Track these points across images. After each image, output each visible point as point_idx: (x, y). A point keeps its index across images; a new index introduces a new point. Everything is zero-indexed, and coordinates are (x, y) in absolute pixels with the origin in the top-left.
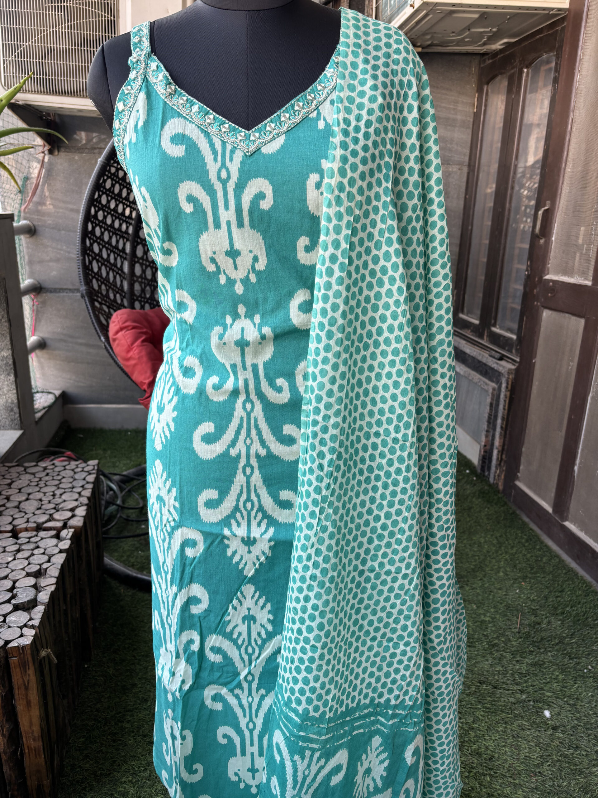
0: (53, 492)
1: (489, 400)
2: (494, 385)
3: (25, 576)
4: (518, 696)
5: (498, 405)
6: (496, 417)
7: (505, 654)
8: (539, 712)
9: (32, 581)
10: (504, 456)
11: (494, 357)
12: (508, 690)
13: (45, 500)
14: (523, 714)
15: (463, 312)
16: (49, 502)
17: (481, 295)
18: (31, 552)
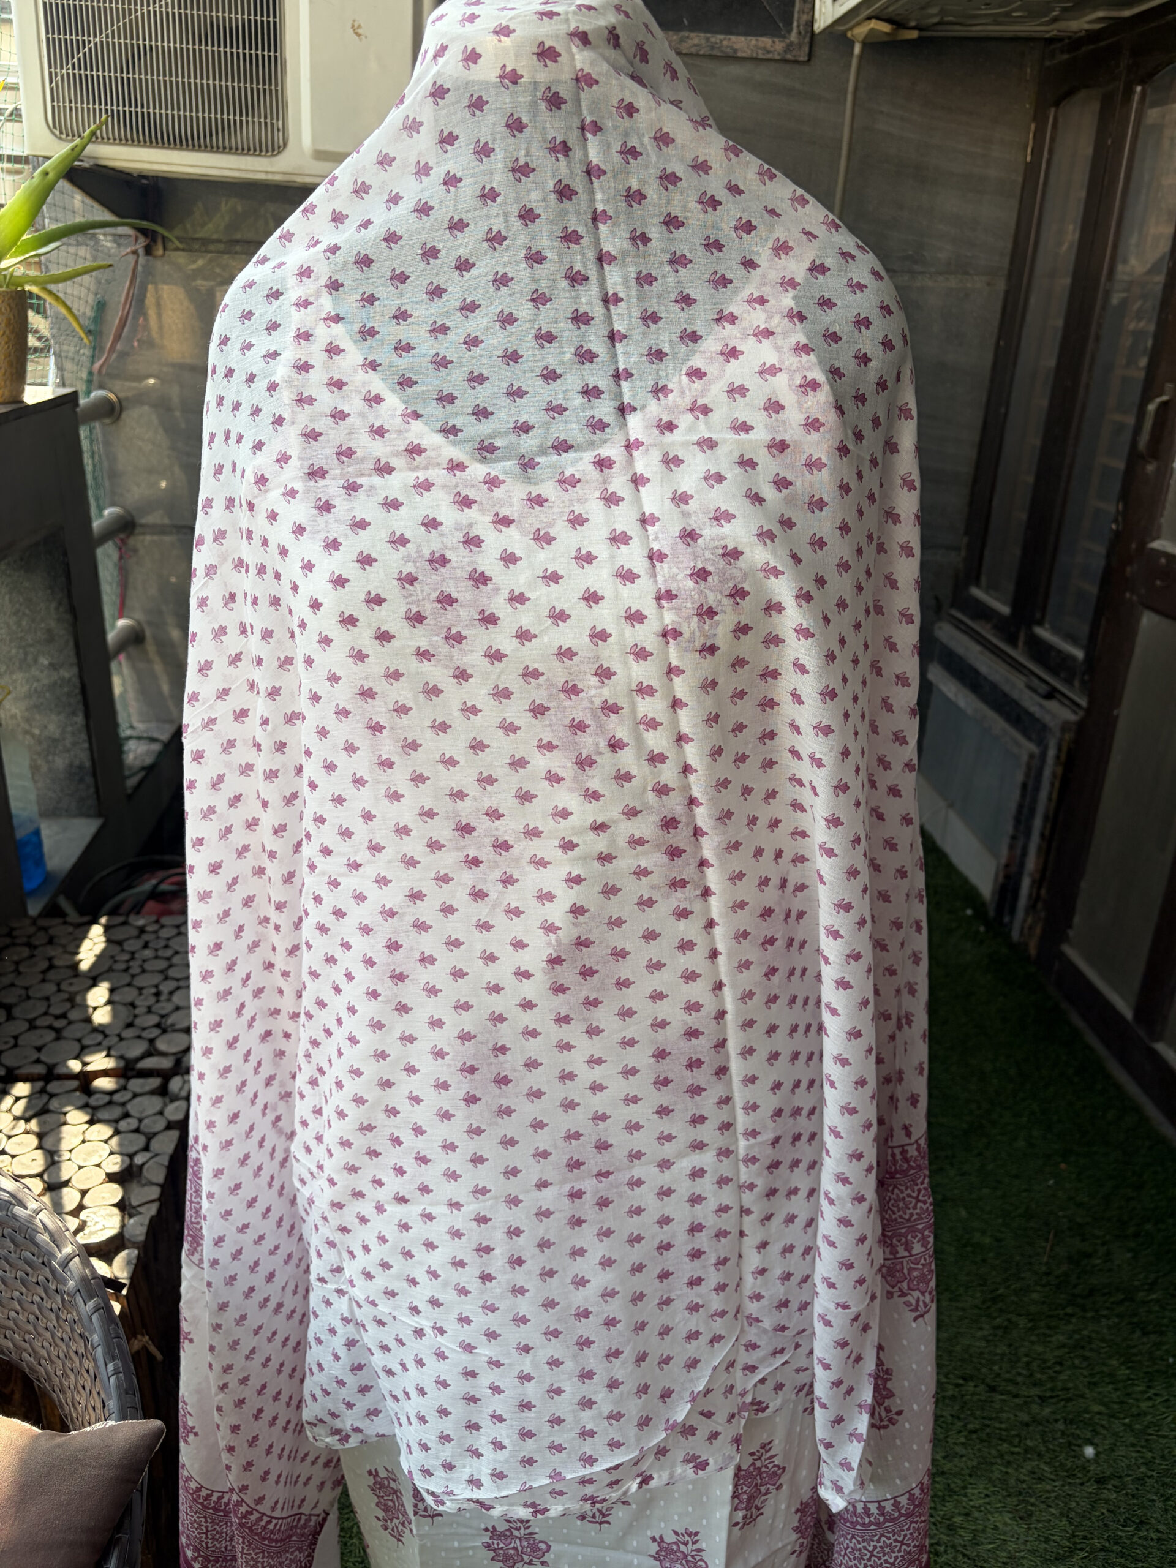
0: (156, 986)
1: (1020, 777)
2: (1032, 747)
3: (104, 1182)
4: (1035, 1408)
5: (1037, 789)
6: (1032, 811)
7: (1014, 1318)
8: (1073, 1447)
9: (116, 1192)
10: (1043, 892)
11: (1034, 690)
12: (1016, 1396)
13: (142, 1003)
14: (1042, 1448)
15: (978, 584)
16: (149, 1010)
17: (1018, 552)
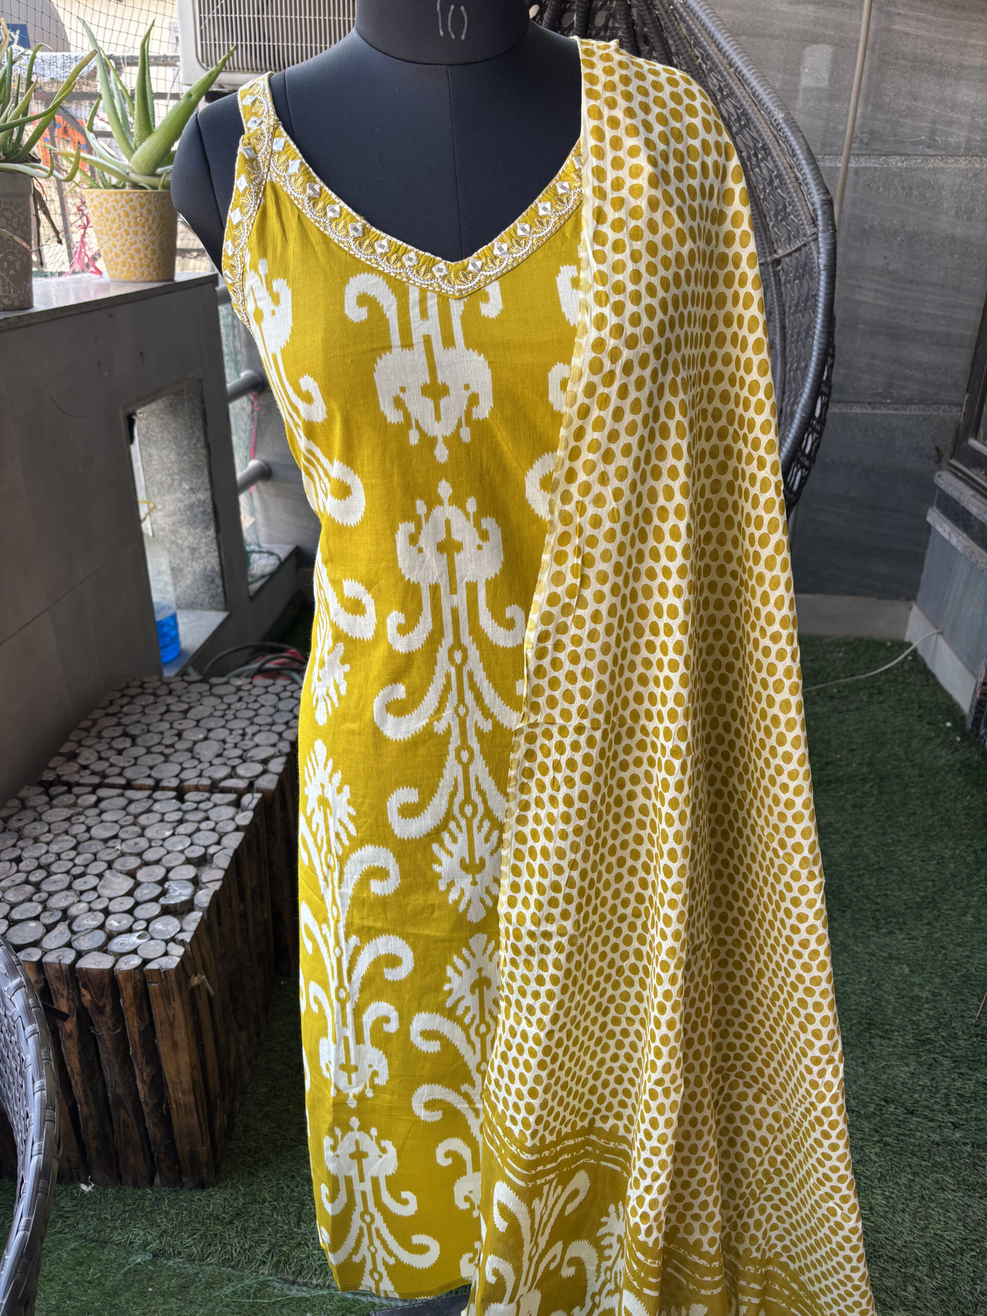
0: (244, 729)
3: (184, 863)
7: (941, 1059)
9: (190, 871)
14: (948, 1164)
16: (236, 746)
18: (196, 825)
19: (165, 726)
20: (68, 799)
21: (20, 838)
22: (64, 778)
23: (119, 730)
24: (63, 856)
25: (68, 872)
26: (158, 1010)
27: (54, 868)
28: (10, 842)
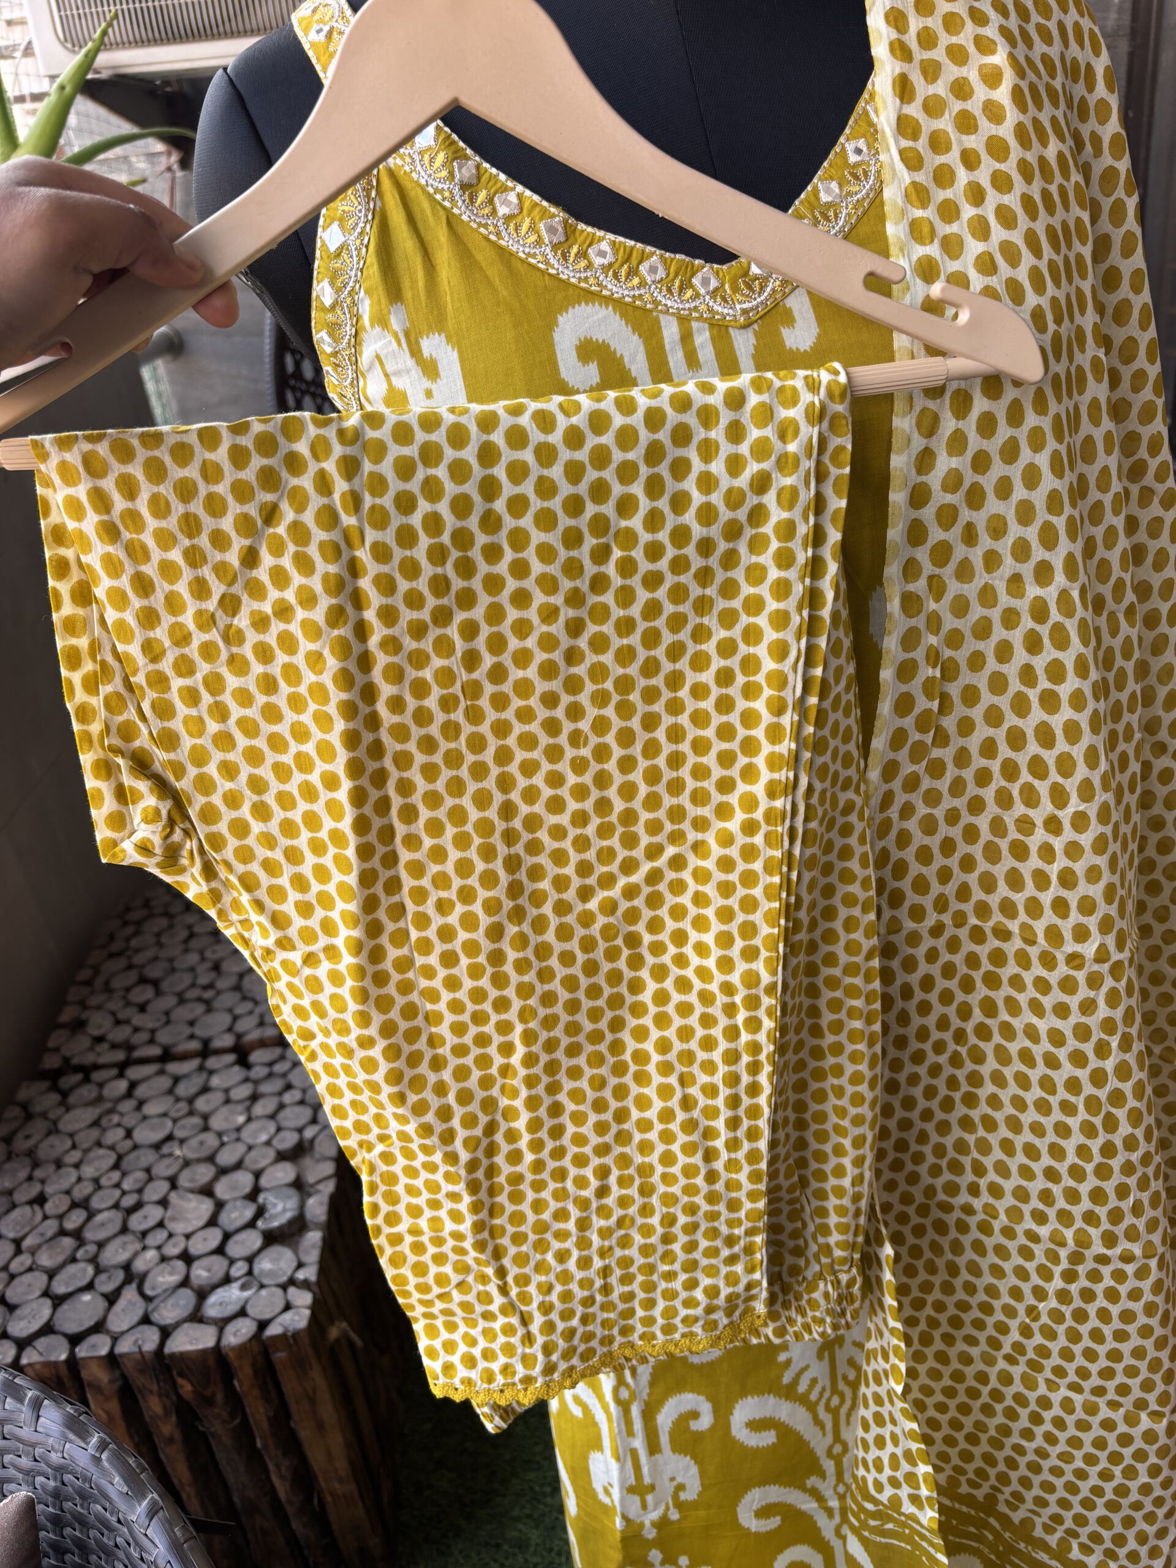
3: (276, 1160)
18: (277, 1099)
19: (193, 958)
20: (87, 1092)
21: (36, 1165)
22: (75, 1061)
23: (132, 977)
24: (104, 1181)
25: (116, 1206)
26: (290, 1385)
27: (95, 1203)
28: (23, 1174)
